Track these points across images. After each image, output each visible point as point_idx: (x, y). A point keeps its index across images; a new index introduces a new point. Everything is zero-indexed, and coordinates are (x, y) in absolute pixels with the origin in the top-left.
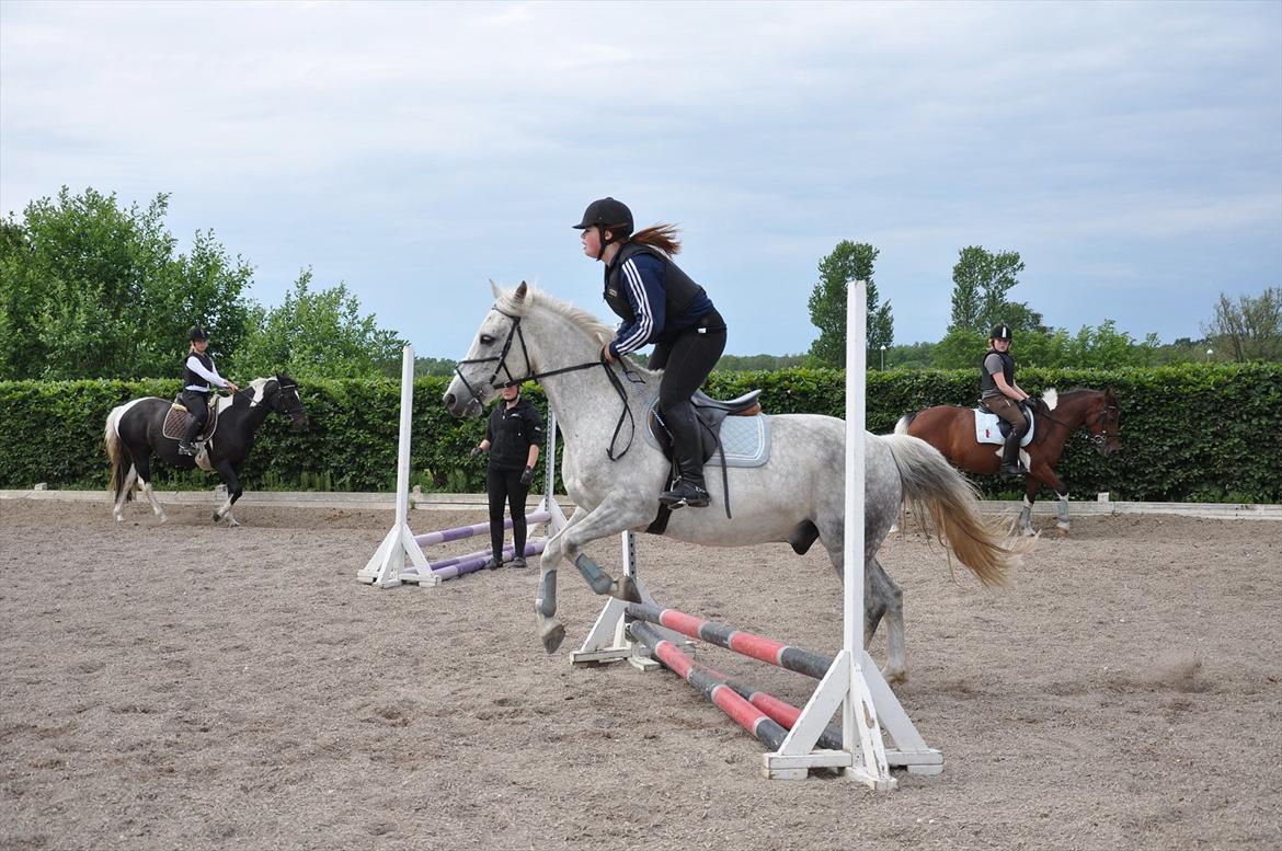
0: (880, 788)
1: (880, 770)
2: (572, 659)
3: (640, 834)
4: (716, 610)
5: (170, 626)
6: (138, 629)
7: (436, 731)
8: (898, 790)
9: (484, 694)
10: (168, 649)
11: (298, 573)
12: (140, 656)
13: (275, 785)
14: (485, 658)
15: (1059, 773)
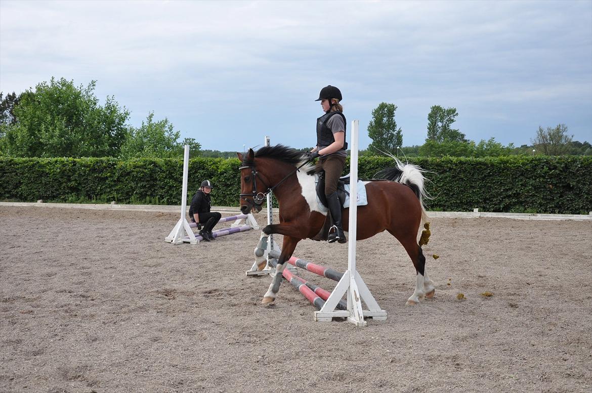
0: (360, 325)
1: (360, 318)
2: (247, 274)
3: (259, 342)
5: (86, 259)
6: (72, 260)
7: (186, 301)
8: (367, 326)
10: (83, 268)
11: (141, 238)
12: (72, 270)
13: (116, 322)
14: (211, 273)
15: (434, 320)
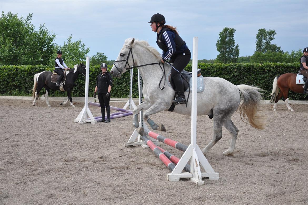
0: (199, 184)
1: (199, 179)
2: (125, 145)
3: (125, 198)
4: (171, 131)
5: (17, 135)
6: (8, 135)
7: (79, 166)
8: (204, 185)
9: (96, 155)
10: (14, 141)
11: (59, 120)
12: (6, 143)
13: (26, 182)
14: (101, 144)
15: (253, 180)
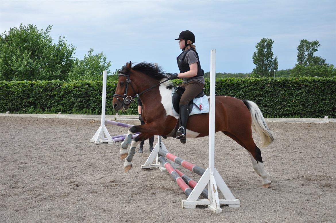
0: (217, 212)
1: (217, 206)
2: (141, 168)
5: (27, 156)
6: (16, 157)
8: (223, 213)
9: (109, 179)
10: (22, 163)
11: (74, 139)
12: (13, 165)
13: (26, 209)
14: (115, 167)
15: (278, 208)
